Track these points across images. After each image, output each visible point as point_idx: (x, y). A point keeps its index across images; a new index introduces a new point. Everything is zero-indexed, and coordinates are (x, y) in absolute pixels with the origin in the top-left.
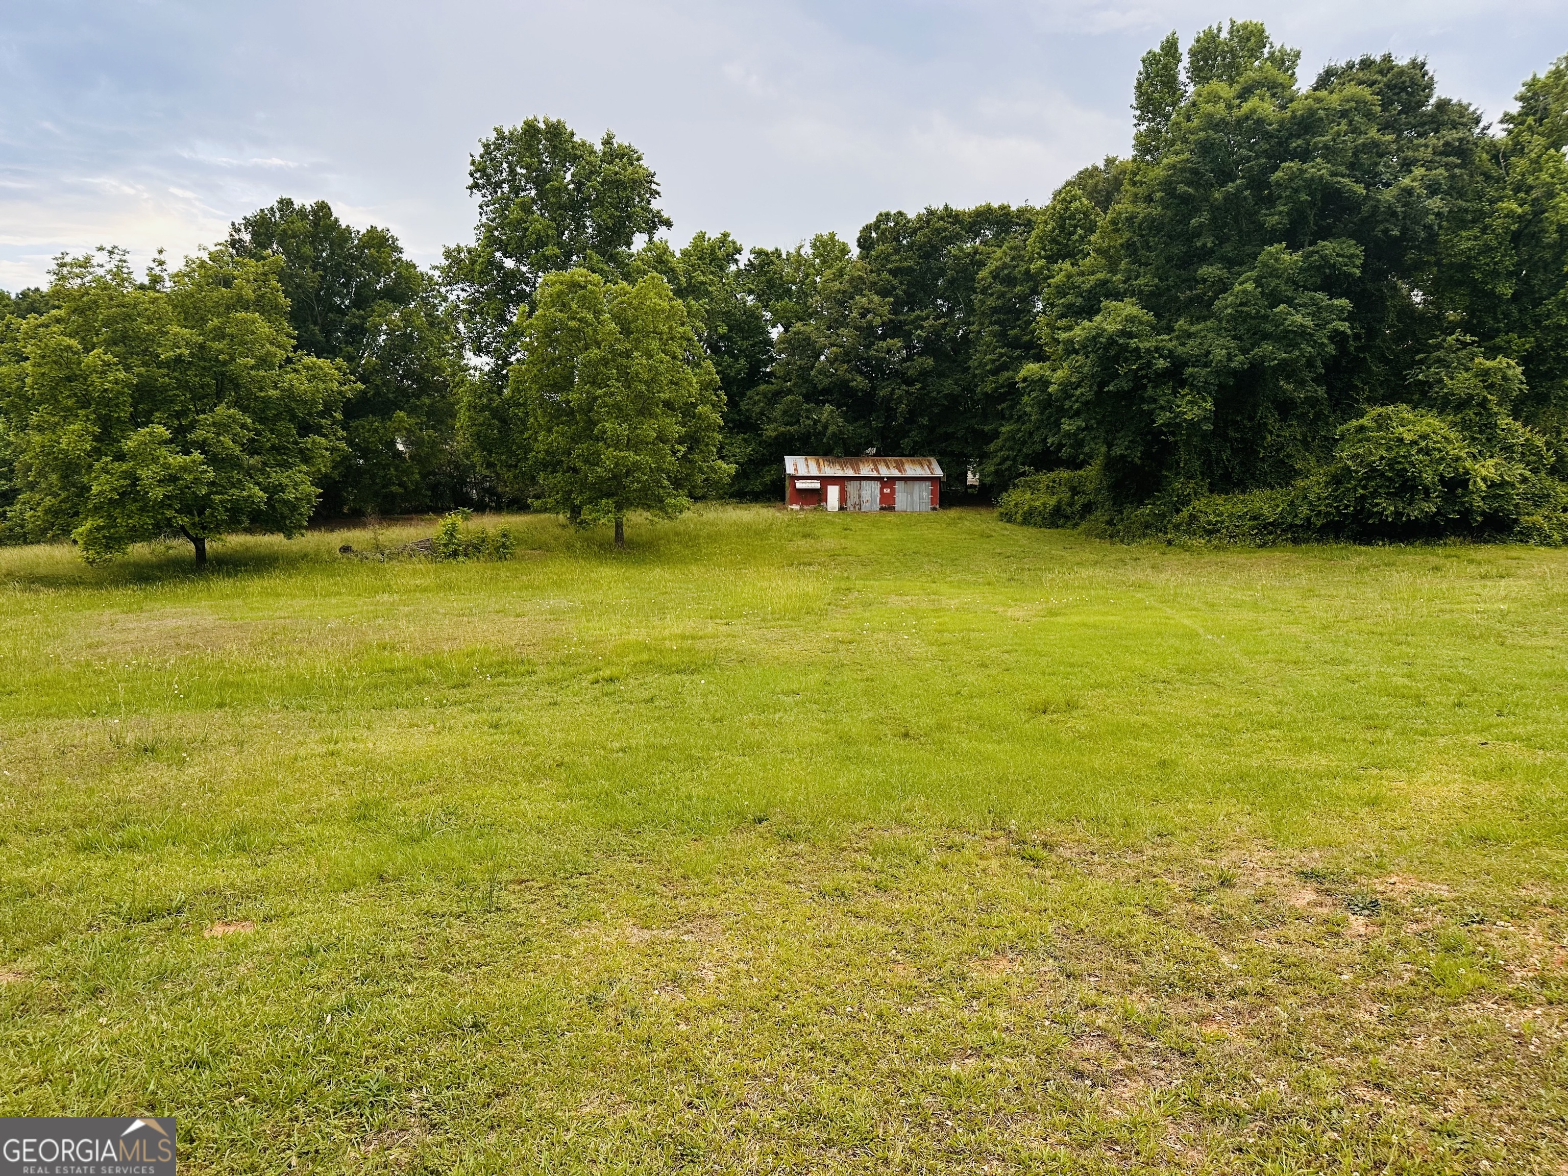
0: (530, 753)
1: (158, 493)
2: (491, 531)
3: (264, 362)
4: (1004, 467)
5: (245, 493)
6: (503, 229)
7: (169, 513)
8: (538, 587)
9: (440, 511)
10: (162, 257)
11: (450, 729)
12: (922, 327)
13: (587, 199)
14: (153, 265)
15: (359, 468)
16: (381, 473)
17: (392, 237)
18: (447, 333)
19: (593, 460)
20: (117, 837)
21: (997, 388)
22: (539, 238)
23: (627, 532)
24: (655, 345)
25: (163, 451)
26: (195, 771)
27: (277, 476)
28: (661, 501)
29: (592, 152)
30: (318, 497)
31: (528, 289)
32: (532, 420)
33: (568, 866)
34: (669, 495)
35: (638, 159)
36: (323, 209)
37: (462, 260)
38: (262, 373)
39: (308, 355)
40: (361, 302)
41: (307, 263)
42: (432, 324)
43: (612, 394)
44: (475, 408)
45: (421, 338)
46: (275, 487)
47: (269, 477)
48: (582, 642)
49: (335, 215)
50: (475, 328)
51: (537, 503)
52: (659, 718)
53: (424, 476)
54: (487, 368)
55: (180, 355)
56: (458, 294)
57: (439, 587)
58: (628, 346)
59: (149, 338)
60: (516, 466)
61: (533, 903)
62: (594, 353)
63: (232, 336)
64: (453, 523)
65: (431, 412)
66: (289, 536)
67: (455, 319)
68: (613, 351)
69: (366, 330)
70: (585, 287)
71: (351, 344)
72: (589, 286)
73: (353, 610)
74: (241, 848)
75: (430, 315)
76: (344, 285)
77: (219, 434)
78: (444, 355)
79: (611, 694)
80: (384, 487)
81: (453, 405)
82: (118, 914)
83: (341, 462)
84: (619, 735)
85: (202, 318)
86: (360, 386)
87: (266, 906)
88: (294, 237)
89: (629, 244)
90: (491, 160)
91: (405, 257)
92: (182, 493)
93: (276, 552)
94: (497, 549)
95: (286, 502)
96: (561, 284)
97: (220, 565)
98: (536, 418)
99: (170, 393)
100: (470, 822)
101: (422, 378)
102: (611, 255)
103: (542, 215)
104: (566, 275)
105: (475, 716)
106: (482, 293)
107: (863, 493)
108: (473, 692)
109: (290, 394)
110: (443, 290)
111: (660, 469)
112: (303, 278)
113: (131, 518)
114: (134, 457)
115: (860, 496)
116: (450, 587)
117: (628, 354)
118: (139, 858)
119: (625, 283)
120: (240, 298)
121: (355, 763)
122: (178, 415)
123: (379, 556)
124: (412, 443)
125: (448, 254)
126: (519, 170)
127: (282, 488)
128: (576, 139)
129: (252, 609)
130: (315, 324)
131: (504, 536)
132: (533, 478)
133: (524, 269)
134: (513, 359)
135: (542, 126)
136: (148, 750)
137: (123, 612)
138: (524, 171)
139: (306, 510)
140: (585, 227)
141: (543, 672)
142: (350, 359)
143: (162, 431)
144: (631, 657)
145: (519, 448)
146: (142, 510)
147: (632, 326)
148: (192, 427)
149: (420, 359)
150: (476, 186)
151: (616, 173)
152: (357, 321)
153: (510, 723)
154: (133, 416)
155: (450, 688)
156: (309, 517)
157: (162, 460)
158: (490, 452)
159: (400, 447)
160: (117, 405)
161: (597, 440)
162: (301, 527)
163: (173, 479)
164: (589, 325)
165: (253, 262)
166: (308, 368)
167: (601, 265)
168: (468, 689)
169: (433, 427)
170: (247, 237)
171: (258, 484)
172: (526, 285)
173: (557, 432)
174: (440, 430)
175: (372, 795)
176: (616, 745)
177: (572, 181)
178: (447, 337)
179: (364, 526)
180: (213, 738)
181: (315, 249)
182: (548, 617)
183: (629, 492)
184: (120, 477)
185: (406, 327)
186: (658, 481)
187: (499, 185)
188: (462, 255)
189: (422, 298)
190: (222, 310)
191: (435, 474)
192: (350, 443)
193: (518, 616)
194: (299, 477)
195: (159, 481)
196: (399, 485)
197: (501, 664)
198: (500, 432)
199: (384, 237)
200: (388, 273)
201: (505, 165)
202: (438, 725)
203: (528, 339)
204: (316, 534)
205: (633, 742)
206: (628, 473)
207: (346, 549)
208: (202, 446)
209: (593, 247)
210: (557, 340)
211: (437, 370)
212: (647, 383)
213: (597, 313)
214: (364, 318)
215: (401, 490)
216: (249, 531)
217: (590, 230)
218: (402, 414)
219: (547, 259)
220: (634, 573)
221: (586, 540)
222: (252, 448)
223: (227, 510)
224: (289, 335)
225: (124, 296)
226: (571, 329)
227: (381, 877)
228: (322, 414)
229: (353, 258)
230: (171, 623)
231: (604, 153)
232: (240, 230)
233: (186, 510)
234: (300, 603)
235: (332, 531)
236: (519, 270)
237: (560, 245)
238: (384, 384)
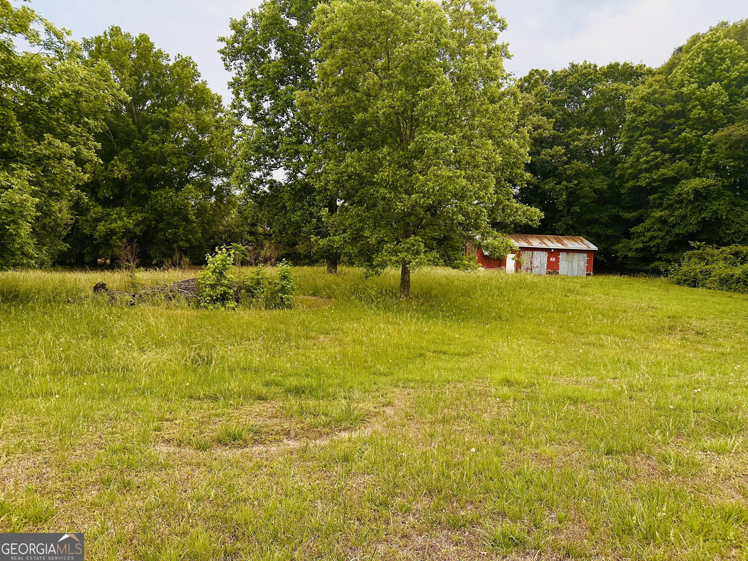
4: (652, 244)
12: (579, 140)
21: (650, 183)
107: (534, 260)
115: (531, 263)
196: (186, 241)
215: (187, 245)
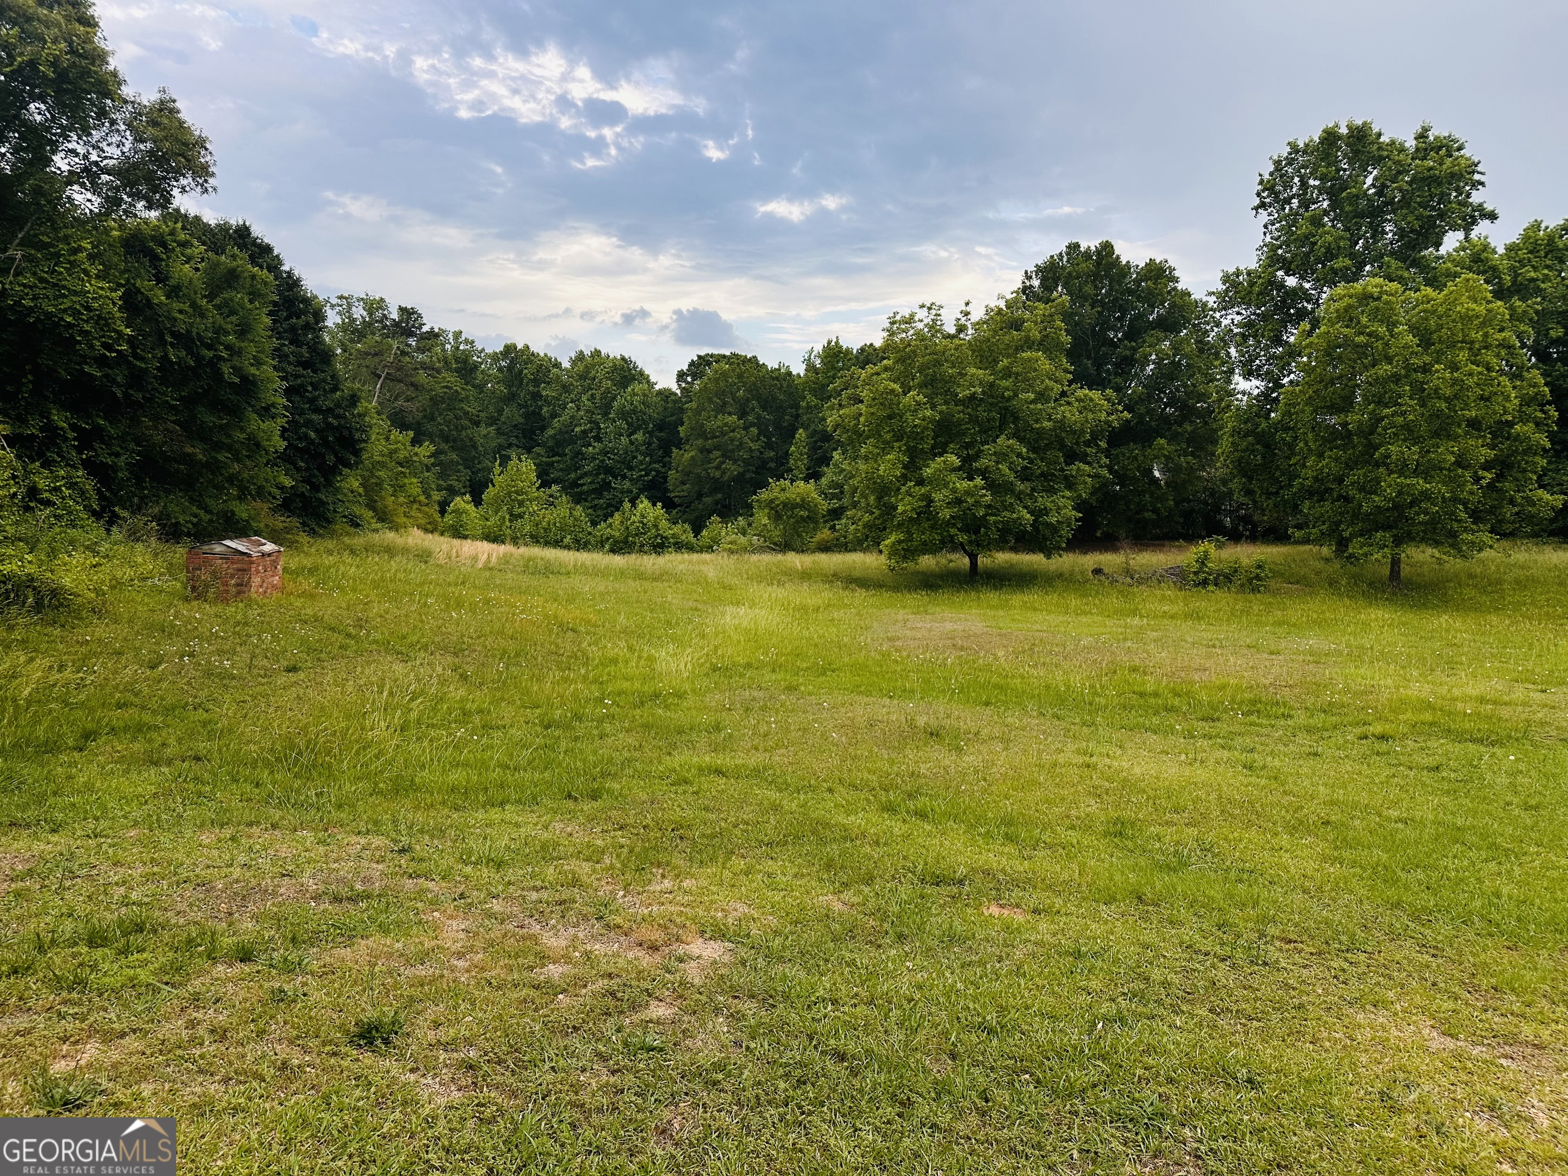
0: (1290, 804)
1: (946, 514)
2: (1245, 562)
3: (1042, 396)
5: (1015, 515)
6: (1288, 246)
7: (953, 531)
8: (1294, 625)
9: (1191, 537)
10: (968, 309)
11: (1202, 762)
13: (1391, 202)
14: (960, 316)
15: (1116, 493)
16: (1137, 499)
17: (1170, 267)
18: (1217, 358)
19: (1370, 488)
20: (911, 805)
22: (1328, 250)
23: (1405, 570)
24: (1463, 356)
25: (953, 477)
26: (970, 759)
27: (1043, 501)
28: (1453, 535)
29: (1402, 150)
30: (1077, 520)
31: (1309, 307)
32: (1301, 444)
33: (1344, 938)
34: (1466, 530)
35: (1460, 149)
36: (1107, 248)
37: (1241, 283)
38: (1039, 406)
39: (1081, 388)
40: (1134, 333)
41: (1086, 301)
42: (1201, 351)
43: (1403, 414)
44: (1239, 433)
45: (1188, 365)
46: (1040, 510)
47: (1036, 502)
48: (1347, 690)
49: (1117, 252)
50: (1247, 352)
51: (1298, 534)
52: (1448, 792)
53: (1177, 503)
54: (1256, 392)
55: (974, 393)
56: (1232, 318)
57: (1187, 616)
58: (1427, 359)
59: (952, 379)
60: (1277, 493)
61: (1304, 967)
62: (1385, 369)
63: (1017, 374)
64: (1206, 552)
65: (1193, 439)
66: (1048, 557)
67: (1226, 345)
68: (1408, 367)
69: (1136, 361)
70: (1379, 299)
71: (1120, 375)
72: (1385, 297)
73: (1102, 630)
74: (1008, 838)
75: (1201, 342)
76: (1119, 319)
77: (998, 463)
78: (1211, 381)
79: (1383, 754)
80: (1137, 513)
81: (1216, 431)
82: (914, 873)
83: (1099, 488)
84: (1395, 803)
85: (994, 360)
86: (1127, 415)
87: (1034, 898)
88: (1078, 278)
89: (1438, 245)
90: (1281, 177)
91: (1180, 286)
92: (965, 514)
93: (1036, 570)
94: (1250, 580)
95: (1048, 525)
96: (1351, 297)
97: (988, 578)
98: (1306, 444)
99: (963, 427)
100: (1228, 863)
101: (1187, 405)
102: (1414, 260)
103: (1333, 226)
104: (1358, 286)
105: (1226, 754)
106: (1258, 315)
108: (1223, 727)
109: (1061, 424)
110: (1217, 315)
111: (1455, 500)
112: (1081, 315)
113: (923, 533)
114: (930, 483)
116: (1196, 616)
117: (1426, 369)
118: (928, 828)
119: (1429, 290)
120: (1027, 338)
121: (1110, 780)
122: (968, 446)
123: (1129, 580)
124: (1169, 471)
125: (1226, 279)
126: (1312, 182)
127: (1046, 511)
128: (1384, 139)
129: (1013, 620)
130: (1089, 358)
131: (1259, 567)
132: (1296, 506)
133: (1307, 286)
134: (1285, 381)
135: (1344, 131)
136: (934, 734)
137: (913, 613)
138: (1317, 183)
139: (1066, 533)
140: (1384, 232)
141: (1301, 718)
142: (1118, 389)
143: (954, 460)
144: (1409, 715)
145: (1283, 474)
146: (932, 527)
147: (1435, 336)
148: (977, 457)
149: (1185, 386)
150: (1263, 205)
151: (1431, 169)
152: (1128, 353)
153: (1264, 767)
154: (933, 447)
155: (1198, 720)
156: (1068, 539)
157: (951, 485)
158: (1250, 479)
159: (1157, 474)
160: (922, 438)
161: (1377, 465)
162: (1060, 548)
163: (958, 501)
164: (1378, 338)
165: (1041, 306)
166: (1079, 400)
167: (1400, 273)
168: (1218, 724)
169: (1192, 454)
170: (1036, 283)
171: (1025, 507)
172: (1308, 302)
173: (1330, 457)
174: (1199, 457)
175: (1129, 814)
176: (1394, 814)
177: (1373, 185)
178: (1217, 363)
179: (1115, 549)
180: (985, 732)
181: (1096, 287)
182: (1308, 658)
183: (1413, 525)
184: (920, 500)
185: (1175, 356)
186: (1453, 513)
187: (1288, 201)
188: (1241, 278)
189: (1194, 325)
190: (1011, 351)
191: (1189, 501)
192: (1111, 471)
193: (1272, 653)
194: (1062, 502)
195: (948, 503)
196: (1153, 511)
197: (1254, 702)
198: (1264, 457)
199: (1162, 268)
200: (1162, 304)
201: (1296, 180)
202: (1190, 756)
203: (1305, 359)
204: (1071, 555)
205: (1418, 815)
206: (1412, 504)
207: (1097, 571)
208: (984, 473)
209: (1392, 253)
210: (1340, 357)
211: (1203, 397)
212: (1447, 400)
213: (1391, 325)
214: (1135, 350)
215: (1154, 517)
216: (1014, 549)
217: (1390, 235)
218: (1162, 441)
219: (1335, 272)
220: (1411, 617)
221: (1354, 576)
222: (1025, 475)
223: (998, 530)
224: (1066, 371)
225: (936, 345)
226: (1357, 346)
227: (1139, 898)
228: (1088, 444)
229: (1130, 292)
230: (949, 626)
231: (1417, 150)
232: (1031, 277)
233: (965, 529)
234: (1055, 619)
235: (1086, 553)
236: (1302, 287)
237: (1352, 256)
238: (1148, 413)
